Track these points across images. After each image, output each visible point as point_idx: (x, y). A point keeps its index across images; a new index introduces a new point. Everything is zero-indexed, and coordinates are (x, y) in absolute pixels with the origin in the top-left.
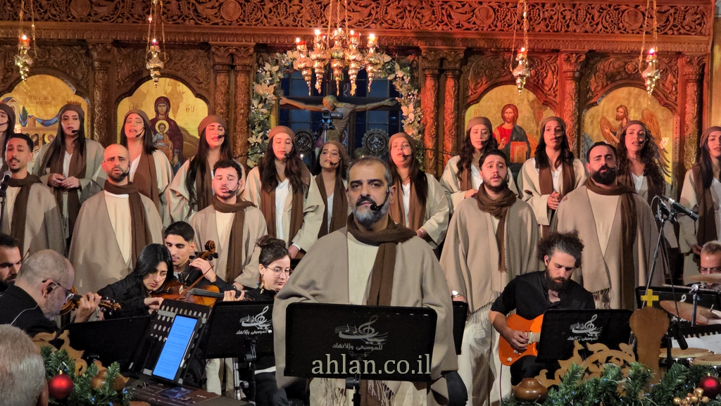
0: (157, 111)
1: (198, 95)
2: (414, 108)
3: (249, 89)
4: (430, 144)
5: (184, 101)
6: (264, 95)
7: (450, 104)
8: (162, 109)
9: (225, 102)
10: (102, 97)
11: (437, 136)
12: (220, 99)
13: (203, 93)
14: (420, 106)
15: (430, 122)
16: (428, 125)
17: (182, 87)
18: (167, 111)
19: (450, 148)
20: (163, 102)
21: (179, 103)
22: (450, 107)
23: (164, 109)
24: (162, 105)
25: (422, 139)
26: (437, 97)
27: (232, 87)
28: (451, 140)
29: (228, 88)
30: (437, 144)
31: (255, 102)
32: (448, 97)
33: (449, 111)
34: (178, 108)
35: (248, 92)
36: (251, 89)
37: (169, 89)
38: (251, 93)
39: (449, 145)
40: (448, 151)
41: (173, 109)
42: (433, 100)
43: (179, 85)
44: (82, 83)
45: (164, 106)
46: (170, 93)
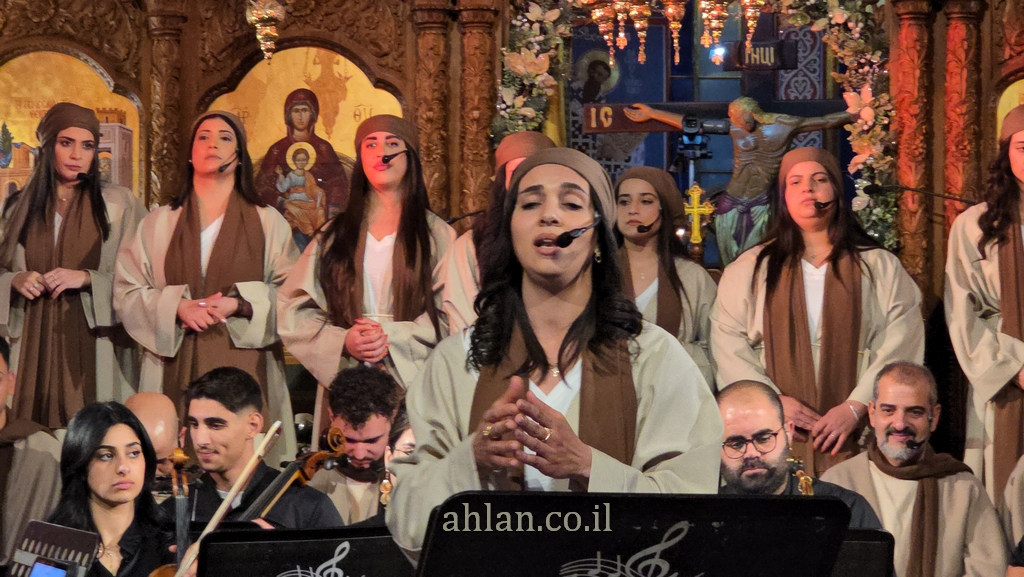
0: (290, 123)
1: (380, 83)
2: (875, 94)
3: (491, 63)
4: (911, 177)
5: (350, 96)
6: (528, 77)
7: (957, 81)
8: (301, 116)
9: (436, 95)
10: (168, 93)
11: (928, 157)
12: (426, 87)
13: (391, 77)
14: (888, 91)
15: (911, 124)
16: (907, 131)
17: (344, 66)
18: (313, 121)
19: (960, 185)
20: (304, 100)
21: (338, 101)
22: (958, 88)
23: (306, 116)
24: (300, 107)
25: (893, 165)
26: (926, 65)
27: (455, 60)
28: (960, 165)
29: (446, 63)
30: (928, 176)
31: (507, 94)
32: (953, 66)
33: (956, 98)
34: (336, 113)
35: (491, 71)
36: (498, 65)
37: (316, 72)
38: (498, 72)
39: (959, 179)
40: (955, 192)
41: (325, 117)
42: (918, 73)
43: (338, 63)
44: (127, 66)
45: (304, 110)
46: (318, 81)
